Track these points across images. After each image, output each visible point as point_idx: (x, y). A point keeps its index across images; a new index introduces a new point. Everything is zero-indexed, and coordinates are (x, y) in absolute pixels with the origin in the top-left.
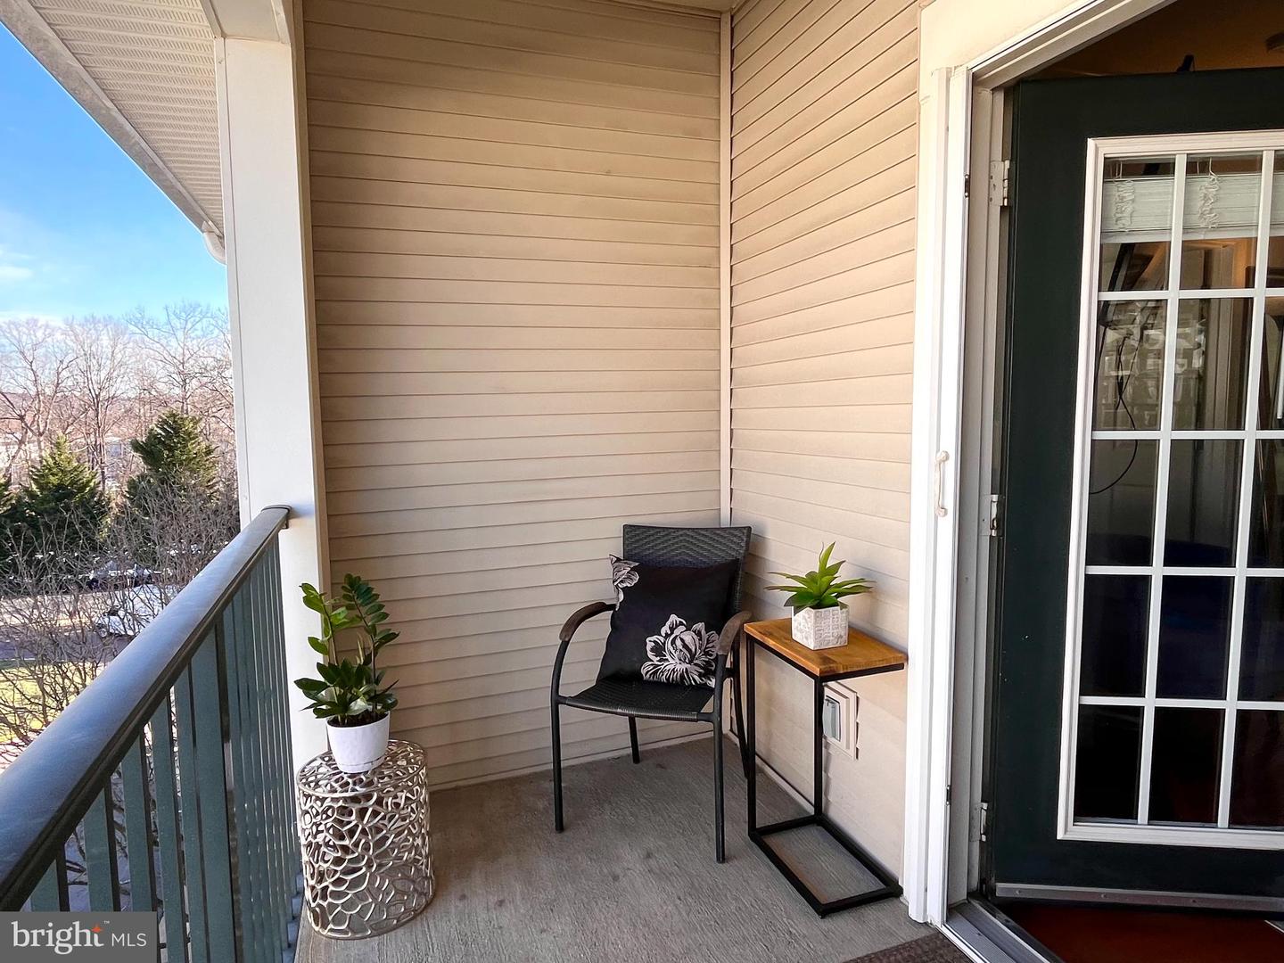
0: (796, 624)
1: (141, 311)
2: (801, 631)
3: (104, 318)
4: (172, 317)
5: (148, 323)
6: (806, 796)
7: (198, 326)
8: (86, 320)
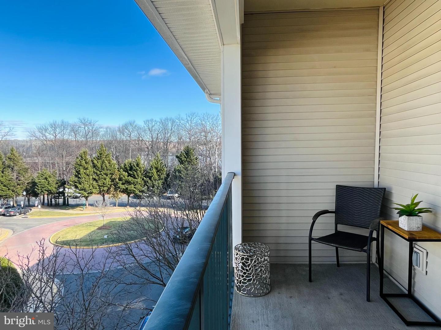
0: (401, 222)
1: (179, 115)
2: (402, 224)
3: (170, 118)
4: (188, 117)
5: (181, 119)
6: (405, 288)
7: (195, 119)
8: (165, 119)
